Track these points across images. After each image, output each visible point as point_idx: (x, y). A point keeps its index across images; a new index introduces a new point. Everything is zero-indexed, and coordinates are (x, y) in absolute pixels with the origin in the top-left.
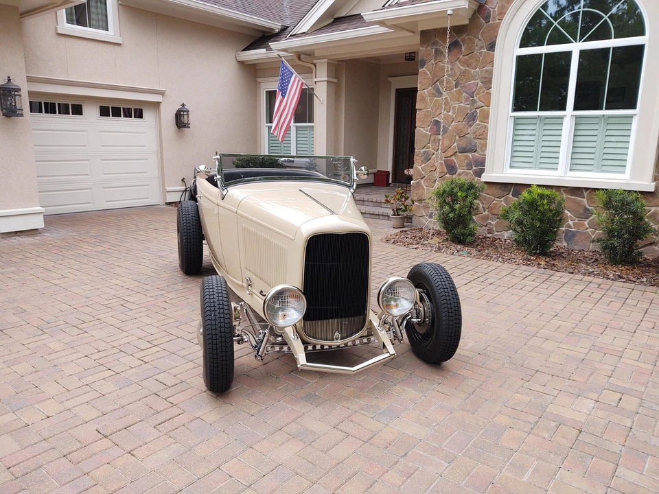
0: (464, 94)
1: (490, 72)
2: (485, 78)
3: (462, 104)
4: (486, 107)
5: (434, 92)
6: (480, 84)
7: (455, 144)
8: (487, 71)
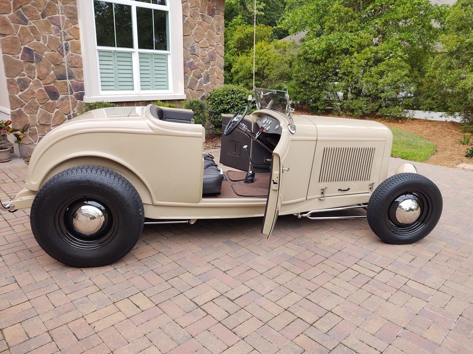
0: (52, 26)
1: (75, 10)
2: (71, 14)
3: (52, 35)
4: (74, 40)
5: (18, 18)
6: (66, 19)
7: (52, 72)
8: (71, 8)
